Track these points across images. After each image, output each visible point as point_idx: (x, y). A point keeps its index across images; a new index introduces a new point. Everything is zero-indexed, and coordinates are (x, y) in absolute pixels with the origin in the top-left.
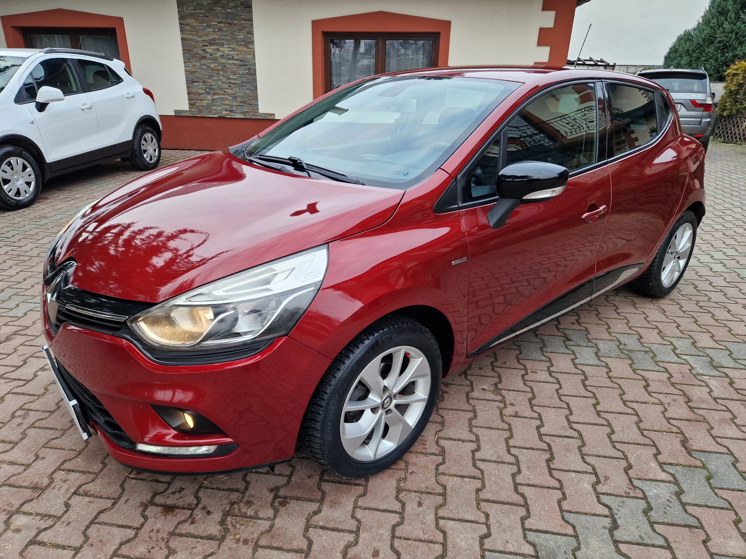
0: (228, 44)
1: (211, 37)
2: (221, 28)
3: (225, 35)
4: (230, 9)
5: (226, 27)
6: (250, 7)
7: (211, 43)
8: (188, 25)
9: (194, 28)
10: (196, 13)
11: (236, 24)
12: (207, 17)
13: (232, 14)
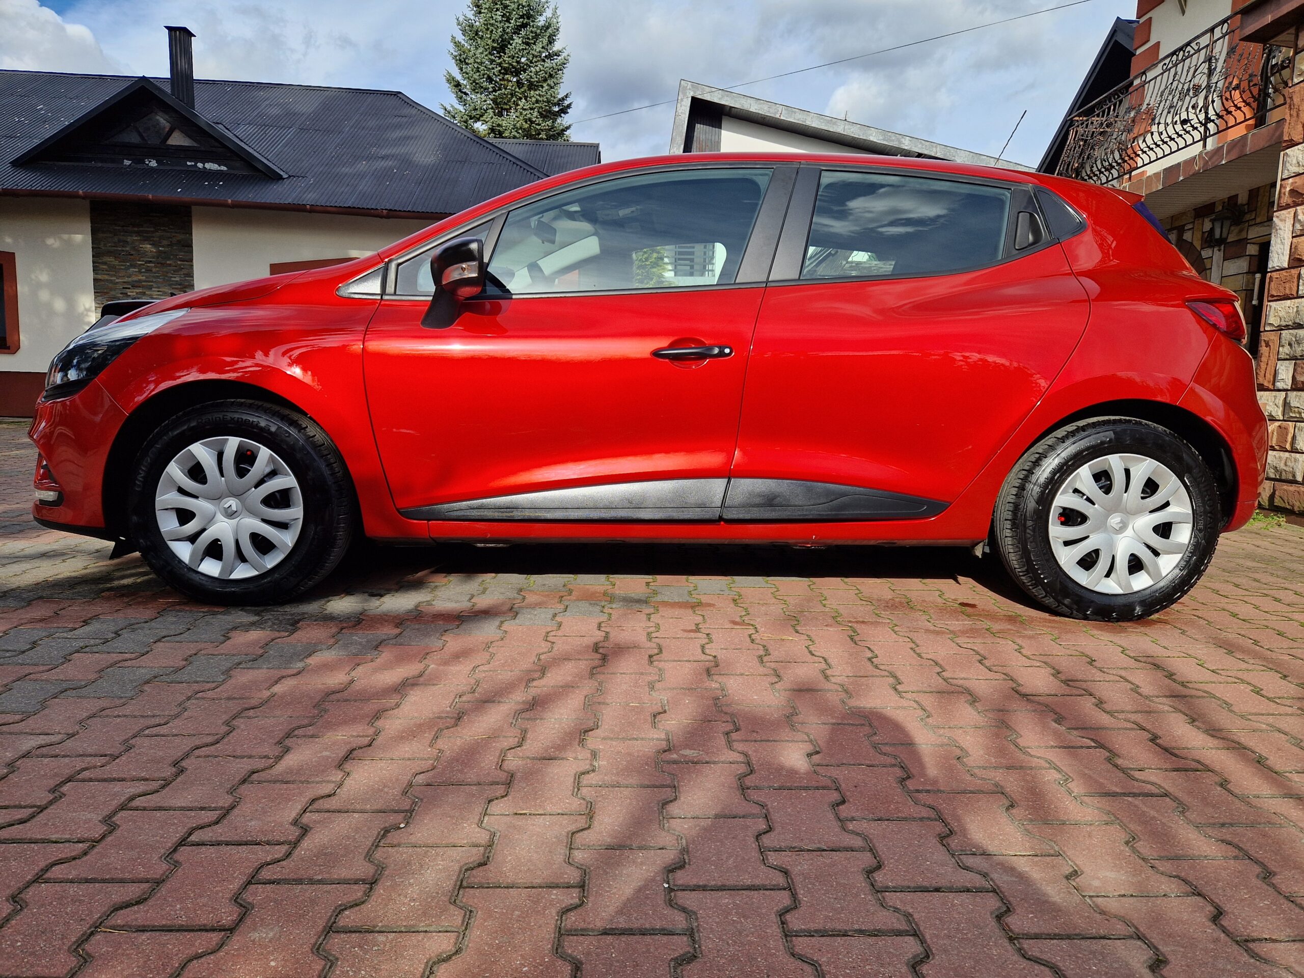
0: (159, 288)
1: (135, 278)
2: (149, 268)
3: (153, 277)
4: (163, 247)
5: (155, 267)
6: (189, 246)
7: (135, 285)
8: (105, 263)
9: (112, 268)
10: (117, 250)
11: (170, 265)
12: (132, 255)
13: (165, 253)
